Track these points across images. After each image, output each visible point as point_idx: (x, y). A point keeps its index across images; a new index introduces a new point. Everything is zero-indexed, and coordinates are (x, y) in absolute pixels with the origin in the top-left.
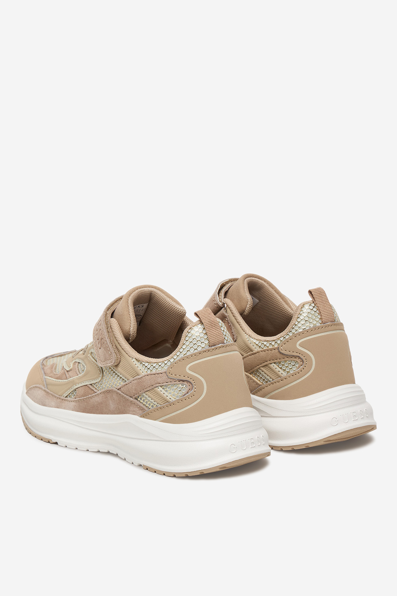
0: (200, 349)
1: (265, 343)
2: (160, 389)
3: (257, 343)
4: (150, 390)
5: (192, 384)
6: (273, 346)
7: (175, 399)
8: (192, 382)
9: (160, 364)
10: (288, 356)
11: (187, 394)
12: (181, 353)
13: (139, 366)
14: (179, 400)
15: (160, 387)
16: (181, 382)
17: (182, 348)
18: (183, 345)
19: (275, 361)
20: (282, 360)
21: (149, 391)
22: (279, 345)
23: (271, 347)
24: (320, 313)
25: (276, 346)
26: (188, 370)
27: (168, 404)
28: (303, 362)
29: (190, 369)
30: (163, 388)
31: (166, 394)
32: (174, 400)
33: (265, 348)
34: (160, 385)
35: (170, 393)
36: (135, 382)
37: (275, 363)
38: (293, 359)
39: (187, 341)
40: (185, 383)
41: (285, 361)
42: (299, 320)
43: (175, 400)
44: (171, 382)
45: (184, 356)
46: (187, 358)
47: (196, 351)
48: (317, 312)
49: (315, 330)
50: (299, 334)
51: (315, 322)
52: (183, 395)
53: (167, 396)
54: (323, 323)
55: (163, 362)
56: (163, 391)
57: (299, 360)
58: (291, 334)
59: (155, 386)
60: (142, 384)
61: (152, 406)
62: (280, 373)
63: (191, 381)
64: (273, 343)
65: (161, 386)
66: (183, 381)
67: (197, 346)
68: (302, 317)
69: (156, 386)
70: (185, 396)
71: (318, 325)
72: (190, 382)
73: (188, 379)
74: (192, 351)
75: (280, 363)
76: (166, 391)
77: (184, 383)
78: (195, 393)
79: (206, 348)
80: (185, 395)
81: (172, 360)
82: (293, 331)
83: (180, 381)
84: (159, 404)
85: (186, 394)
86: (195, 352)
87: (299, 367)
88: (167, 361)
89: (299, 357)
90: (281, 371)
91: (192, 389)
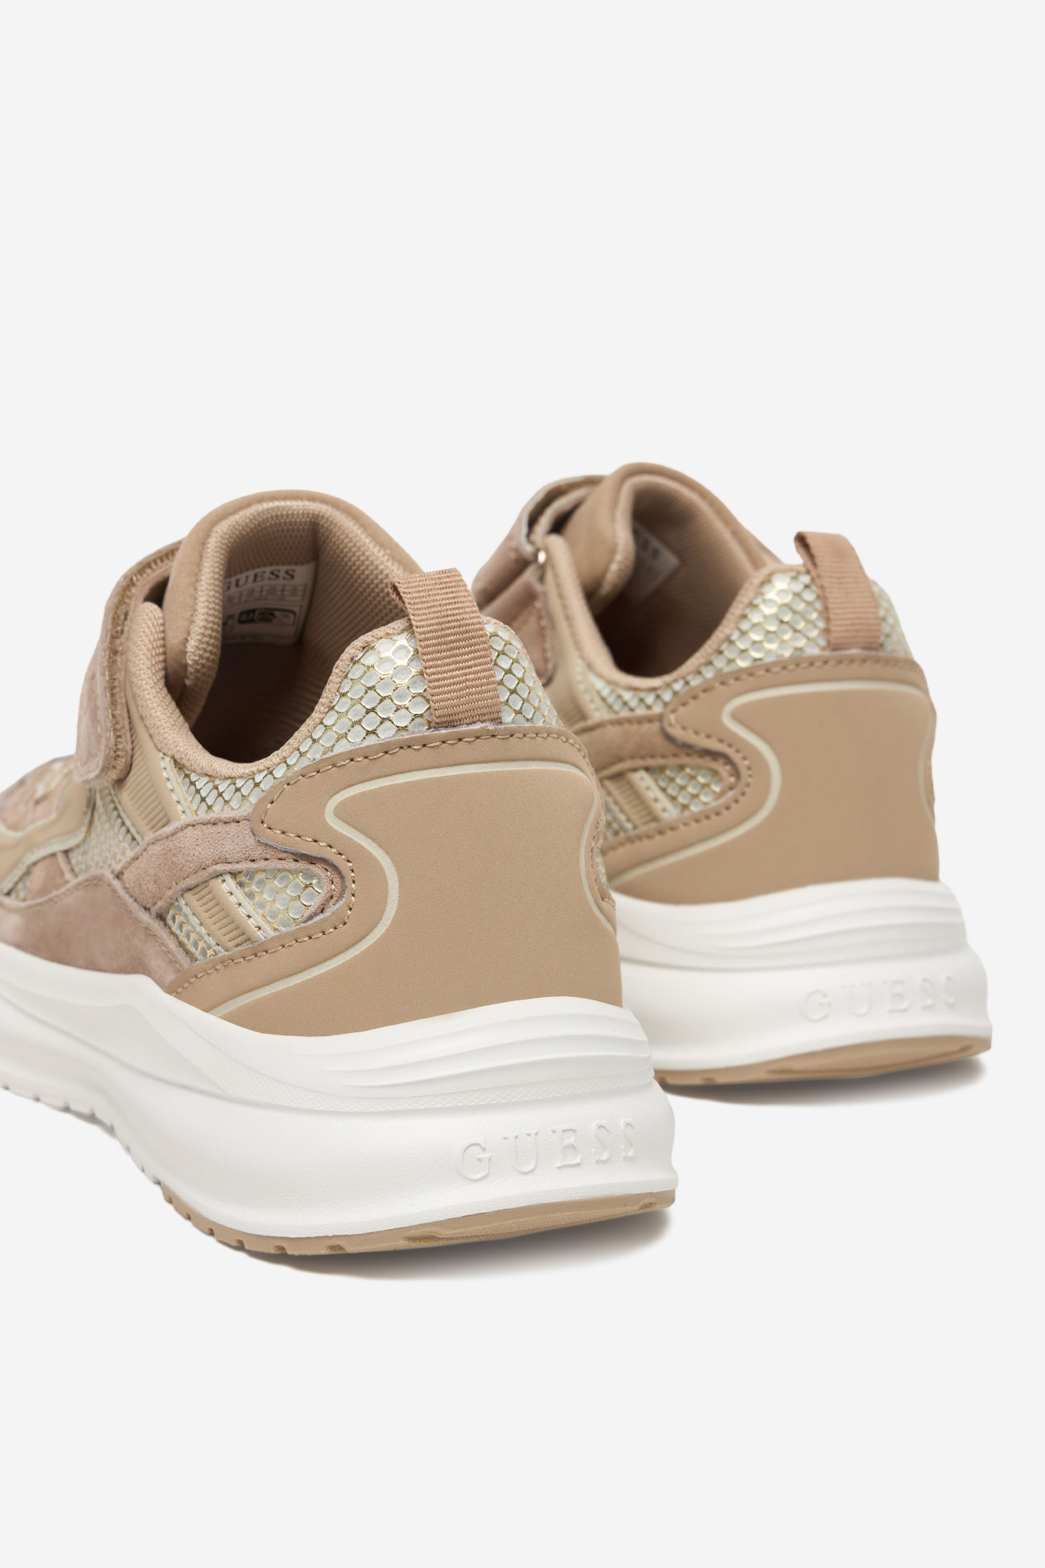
0: (386, 734)
1: (627, 696)
2: (230, 884)
3: (605, 692)
4: (199, 888)
5: (342, 878)
6: (649, 707)
7: (276, 930)
8: (345, 867)
9: (239, 783)
10: (688, 748)
11: (321, 916)
12: (316, 745)
13: (177, 789)
14: (287, 935)
15: (228, 878)
16: (302, 865)
17: (322, 723)
18: (327, 710)
19: (650, 762)
20: (672, 761)
21: (196, 890)
22: (666, 704)
23: (641, 711)
24: (825, 613)
25: (657, 709)
26: (332, 814)
27: (251, 948)
28: (736, 773)
29: (339, 813)
30: (241, 885)
31: (248, 907)
32: (272, 934)
33: (625, 714)
34: (228, 867)
35: (262, 906)
36: (157, 848)
37: (647, 769)
38: (707, 762)
39: (344, 695)
40: (317, 869)
41: (682, 768)
42: (745, 626)
43: (277, 934)
44: (267, 859)
45: (324, 757)
46: (334, 765)
47: (372, 740)
48: (818, 605)
49: (796, 667)
50: (738, 675)
51: (802, 642)
52: (303, 919)
53: (249, 917)
54: (834, 647)
55: (252, 777)
56: (239, 895)
57: (724, 770)
58: (709, 673)
59: (210, 870)
60: (174, 859)
61: (204, 953)
62: (658, 807)
63: (339, 861)
64: (650, 699)
65: (234, 875)
66: (312, 860)
67: (379, 720)
68: (755, 618)
69: (215, 871)
70: (311, 922)
71: (813, 651)
72: (335, 868)
73: (330, 854)
74: (356, 739)
75: (662, 769)
76: (251, 895)
77: (312, 867)
78: (349, 912)
79: (413, 732)
80: (310, 918)
81: (279, 772)
82: (720, 663)
83: (299, 857)
84: (223, 948)
85: (316, 914)
86: (366, 743)
87: (722, 794)
88: (266, 772)
89: (728, 760)
90: (665, 801)
91: (341, 896)
